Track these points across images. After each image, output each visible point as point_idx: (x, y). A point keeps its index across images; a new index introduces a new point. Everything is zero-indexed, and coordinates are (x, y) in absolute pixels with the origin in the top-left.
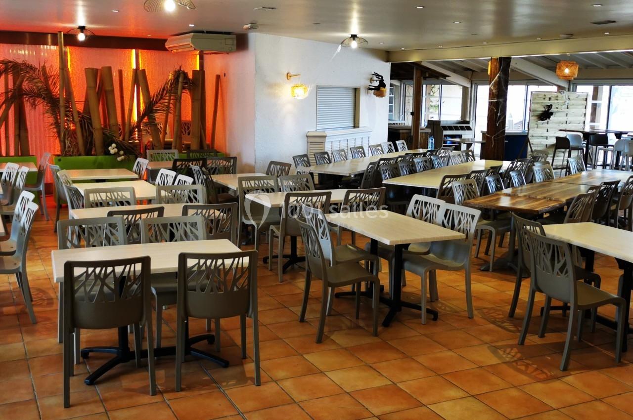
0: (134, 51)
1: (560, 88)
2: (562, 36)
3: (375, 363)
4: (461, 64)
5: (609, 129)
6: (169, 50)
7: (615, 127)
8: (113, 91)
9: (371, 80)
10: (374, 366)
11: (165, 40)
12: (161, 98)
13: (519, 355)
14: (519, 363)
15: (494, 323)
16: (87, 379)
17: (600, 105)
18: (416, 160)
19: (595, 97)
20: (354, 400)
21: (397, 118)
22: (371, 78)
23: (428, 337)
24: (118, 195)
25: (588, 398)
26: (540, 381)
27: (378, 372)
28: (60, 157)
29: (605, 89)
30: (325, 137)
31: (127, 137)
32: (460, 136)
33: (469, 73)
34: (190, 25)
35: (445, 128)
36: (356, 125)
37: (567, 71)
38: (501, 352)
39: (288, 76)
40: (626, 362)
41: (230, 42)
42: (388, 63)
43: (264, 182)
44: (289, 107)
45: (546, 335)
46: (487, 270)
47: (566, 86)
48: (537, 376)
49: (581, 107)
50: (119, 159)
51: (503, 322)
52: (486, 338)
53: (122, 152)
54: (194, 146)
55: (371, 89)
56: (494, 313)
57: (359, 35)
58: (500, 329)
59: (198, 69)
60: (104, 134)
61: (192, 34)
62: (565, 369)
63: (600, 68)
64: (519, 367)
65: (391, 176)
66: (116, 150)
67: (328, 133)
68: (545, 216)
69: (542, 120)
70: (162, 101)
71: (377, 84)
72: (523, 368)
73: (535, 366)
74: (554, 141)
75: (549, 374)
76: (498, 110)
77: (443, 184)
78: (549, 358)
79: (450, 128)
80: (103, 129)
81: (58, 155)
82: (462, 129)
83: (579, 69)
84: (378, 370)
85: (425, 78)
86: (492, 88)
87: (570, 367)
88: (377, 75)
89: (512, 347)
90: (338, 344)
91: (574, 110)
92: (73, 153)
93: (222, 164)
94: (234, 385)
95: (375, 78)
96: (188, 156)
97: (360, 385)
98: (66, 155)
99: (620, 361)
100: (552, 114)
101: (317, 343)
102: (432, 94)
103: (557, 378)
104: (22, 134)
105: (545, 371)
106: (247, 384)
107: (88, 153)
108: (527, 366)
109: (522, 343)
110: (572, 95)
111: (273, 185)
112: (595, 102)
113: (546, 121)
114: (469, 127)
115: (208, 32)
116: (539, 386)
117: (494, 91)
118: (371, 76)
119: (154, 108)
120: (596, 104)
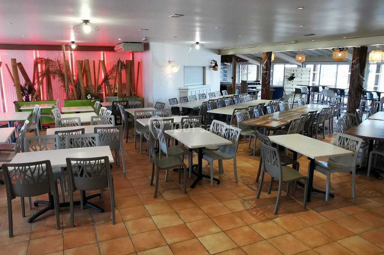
0: (102, 52)
1: (299, 66)
2: (293, 42)
3: (179, 210)
4: (255, 55)
5: (320, 85)
6: (116, 51)
7: (322, 84)
8: (89, 70)
9: (211, 63)
10: (178, 212)
11: (114, 47)
12: (111, 73)
13: (255, 205)
14: (254, 210)
15: (247, 185)
16: (29, 220)
17: (316, 74)
18: (226, 100)
19: (314, 70)
20: (160, 234)
21: (229, 80)
22: (211, 62)
23: (212, 194)
24: (72, 121)
25: (284, 232)
26: (261, 221)
27: (179, 216)
28: (66, 101)
29: (319, 66)
30: (188, 89)
31: (96, 92)
32: (255, 88)
33: (260, 59)
34: (119, 39)
35: (249, 84)
36: (204, 84)
37: (300, 58)
38: (246, 203)
39: (169, 62)
40: (309, 209)
41: (140, 47)
42: (220, 55)
43: (147, 113)
44: (170, 76)
45: (271, 192)
46: (252, 155)
47: (301, 65)
48: (261, 218)
49: (308, 74)
50: (92, 101)
51: (252, 185)
52: (241, 195)
53: (93, 98)
54: (128, 95)
55: (211, 67)
56: (249, 179)
57: (200, 42)
58: (249, 189)
59: (131, 59)
60: (86, 90)
61: (123, 43)
62: (276, 214)
63: (316, 57)
64: (253, 212)
65: (212, 108)
66: (90, 97)
67: (189, 87)
68: (283, 127)
69: (290, 80)
70: (112, 74)
71: (214, 65)
72: (255, 213)
73: (261, 212)
74: (294, 90)
75: (267, 216)
76: (266, 76)
77: (234, 113)
78: (270, 206)
79: (251, 84)
80: (85, 87)
81: (66, 100)
82: (257, 84)
83: (306, 57)
84: (179, 215)
85: (238, 62)
86: (264, 66)
87: (279, 212)
88: (214, 61)
89: (252, 200)
90: (165, 198)
91: (304, 76)
92: (72, 98)
93: (135, 103)
94: (102, 224)
95: (213, 62)
96: (123, 99)
97: (167, 225)
98: (69, 100)
99: (305, 208)
100: (294, 77)
101: (154, 198)
102: (245, 69)
103: (271, 219)
104: (50, 91)
105: (266, 214)
106: (109, 223)
107: (79, 98)
108: (257, 212)
109: (258, 198)
110: (304, 69)
111: (151, 114)
112: (314, 72)
113: (292, 81)
114: (260, 83)
115: (130, 43)
116: (261, 224)
117: (264, 68)
118: (211, 61)
119: (108, 78)
120: (315, 73)
